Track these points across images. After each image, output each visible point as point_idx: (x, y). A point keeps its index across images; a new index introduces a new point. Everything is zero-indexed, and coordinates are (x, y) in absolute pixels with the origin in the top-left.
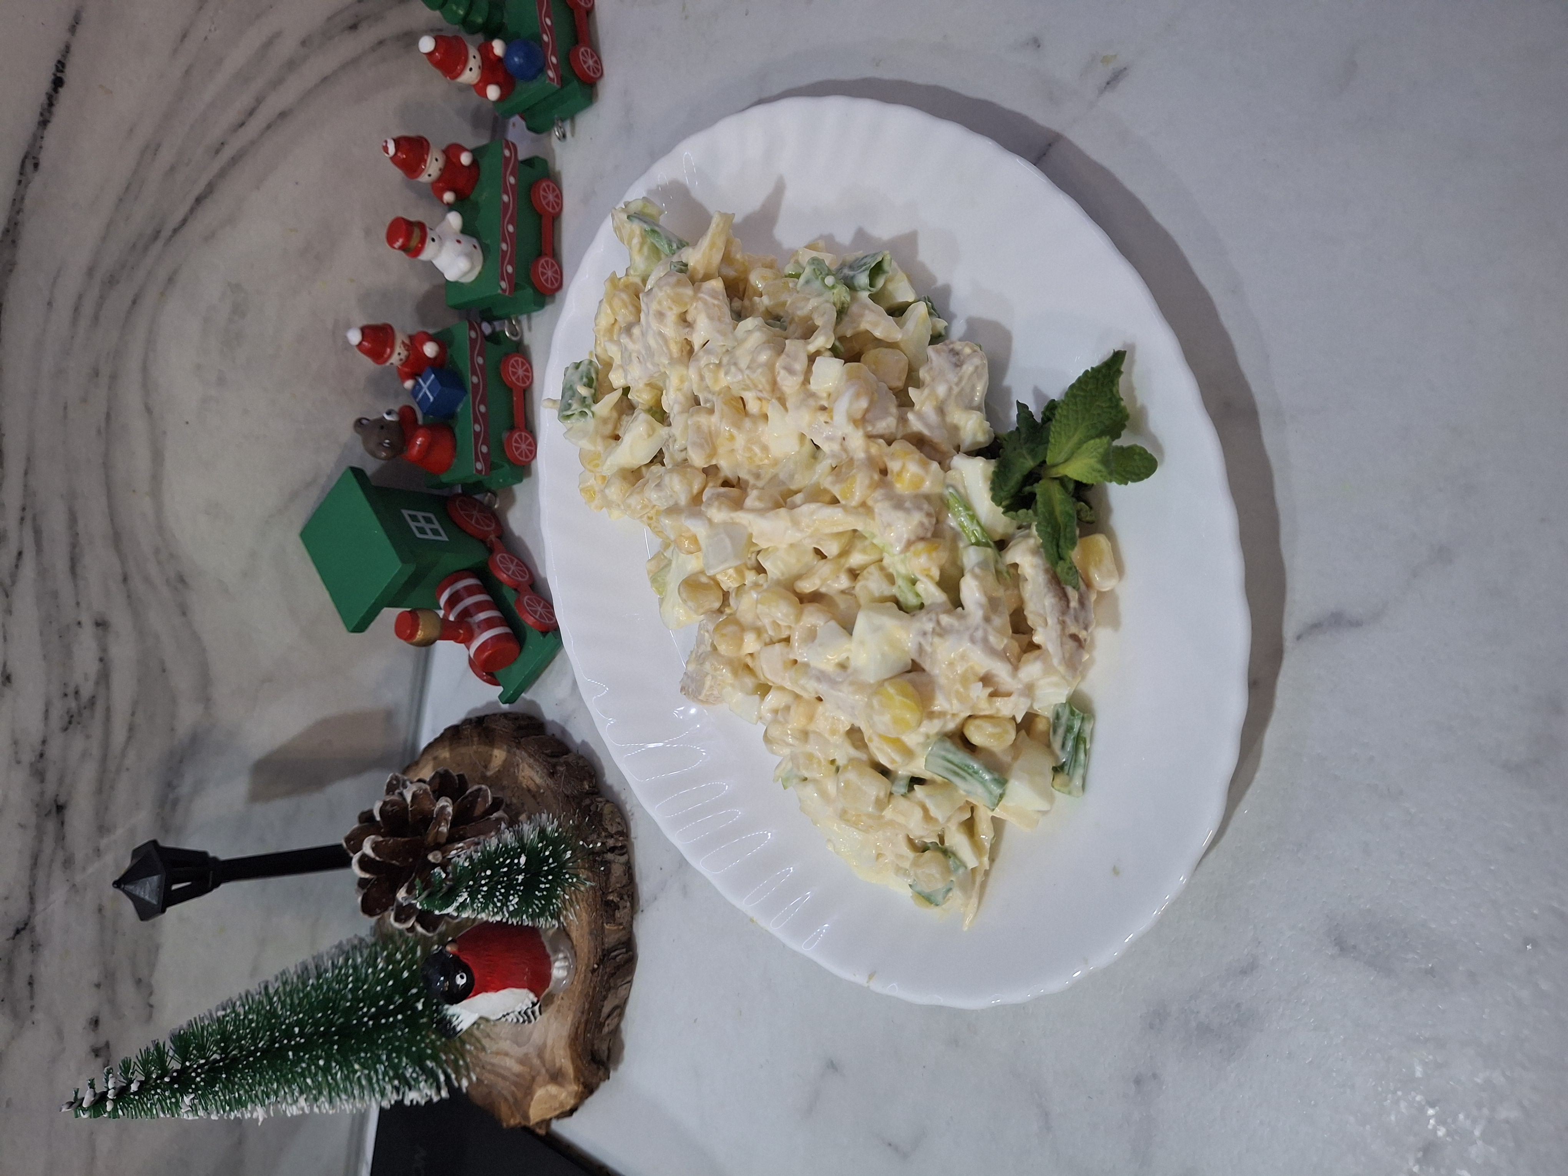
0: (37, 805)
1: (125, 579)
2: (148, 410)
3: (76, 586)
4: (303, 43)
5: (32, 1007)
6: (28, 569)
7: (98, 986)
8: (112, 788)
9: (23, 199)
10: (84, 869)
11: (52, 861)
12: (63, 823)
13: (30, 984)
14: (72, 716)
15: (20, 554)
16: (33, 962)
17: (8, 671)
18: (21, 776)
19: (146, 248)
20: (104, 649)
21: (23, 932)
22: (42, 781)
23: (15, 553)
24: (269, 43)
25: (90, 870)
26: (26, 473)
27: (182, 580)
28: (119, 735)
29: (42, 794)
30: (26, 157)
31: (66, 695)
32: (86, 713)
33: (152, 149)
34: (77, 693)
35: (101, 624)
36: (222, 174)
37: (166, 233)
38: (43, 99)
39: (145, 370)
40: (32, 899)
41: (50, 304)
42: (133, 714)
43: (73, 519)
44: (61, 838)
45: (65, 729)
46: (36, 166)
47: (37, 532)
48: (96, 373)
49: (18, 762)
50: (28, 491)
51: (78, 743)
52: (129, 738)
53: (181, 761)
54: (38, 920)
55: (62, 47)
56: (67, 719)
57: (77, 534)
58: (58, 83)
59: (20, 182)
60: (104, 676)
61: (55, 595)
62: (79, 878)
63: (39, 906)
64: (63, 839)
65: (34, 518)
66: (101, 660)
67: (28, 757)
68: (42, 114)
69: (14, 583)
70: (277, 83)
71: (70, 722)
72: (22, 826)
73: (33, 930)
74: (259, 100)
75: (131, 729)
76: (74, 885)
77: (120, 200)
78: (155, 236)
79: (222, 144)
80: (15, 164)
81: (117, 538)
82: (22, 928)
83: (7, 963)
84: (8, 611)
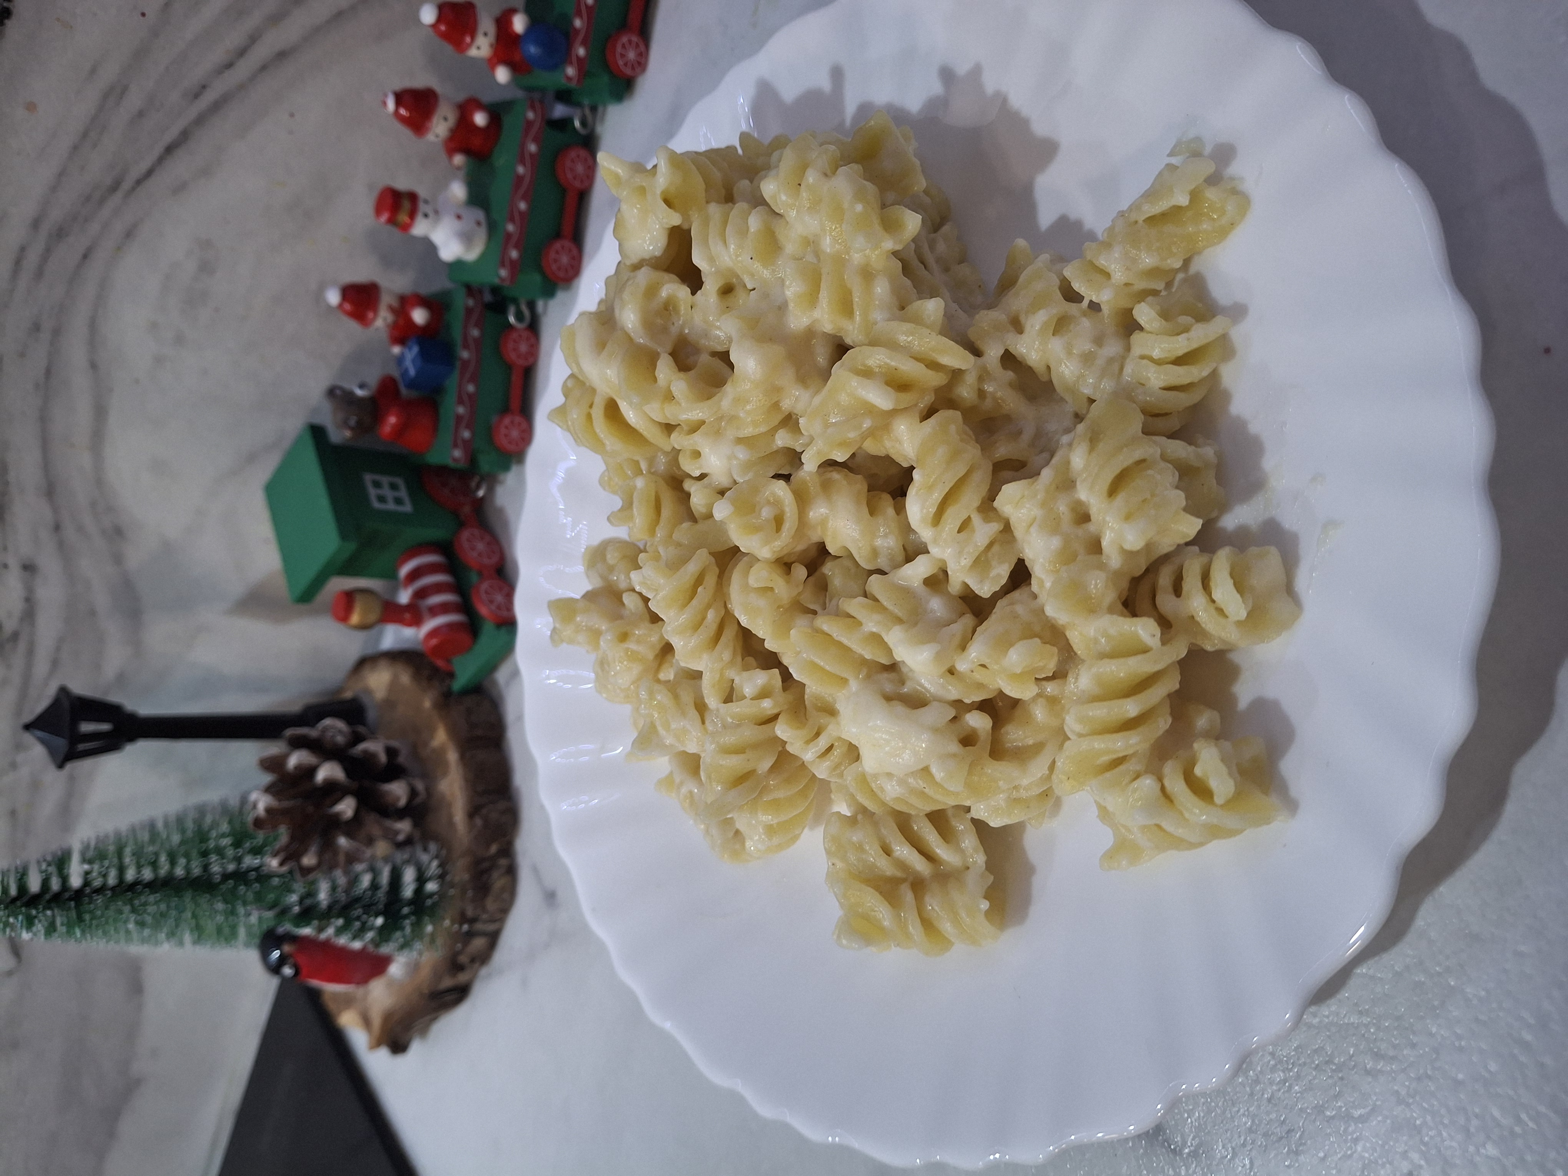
1: (57, 528)
19: (102, 201)
20: (30, 591)
27: (118, 531)
28: (42, 668)
32: (8, 645)
33: (117, 92)
35: (29, 568)
36: (200, 120)
37: (128, 183)
39: (93, 326)
42: (58, 649)
48: (36, 327)
52: (53, 668)
57: (8, 483)
60: (29, 613)
66: (28, 600)
74: (253, 39)
77: (75, 148)
78: (114, 187)
79: (204, 87)
81: (50, 491)
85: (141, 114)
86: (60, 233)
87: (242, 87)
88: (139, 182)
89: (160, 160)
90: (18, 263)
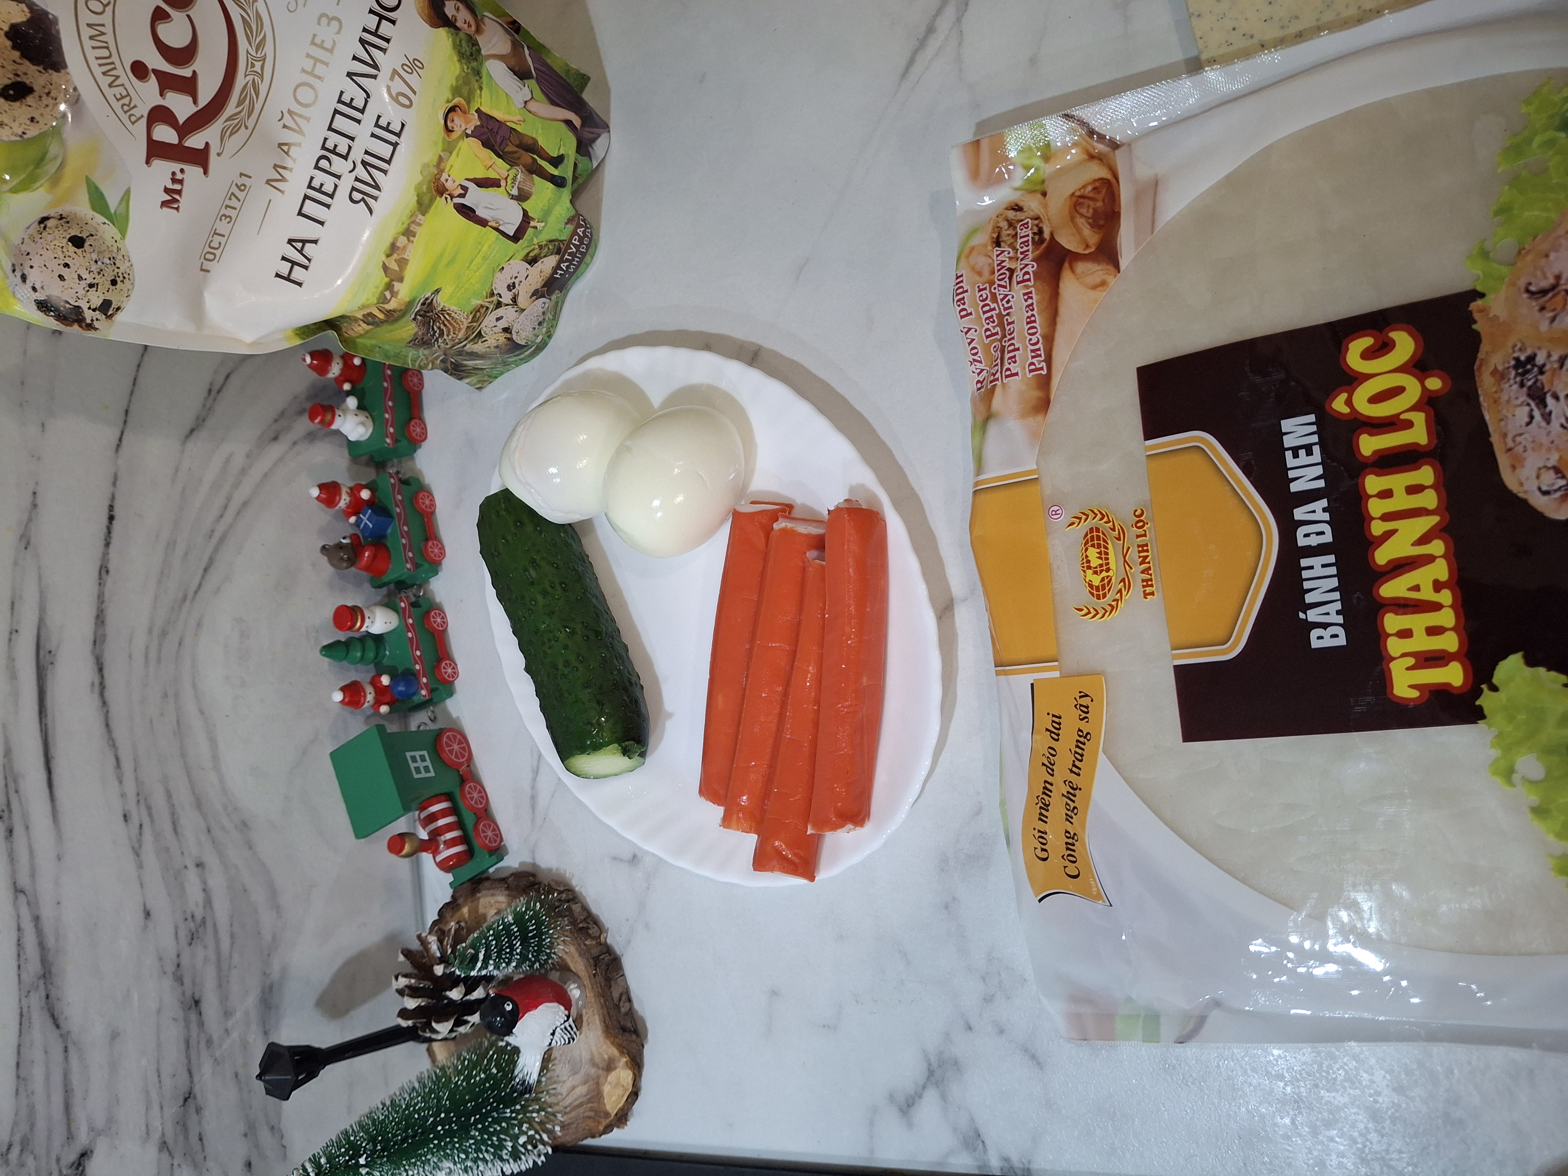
0: (182, 1003)
1: (209, 831)
2: (202, 712)
3: (179, 841)
4: (248, 456)
5: (205, 1157)
6: (148, 837)
7: (245, 1135)
8: (228, 982)
9: (103, 594)
10: (220, 1046)
11: (198, 1042)
12: (200, 1014)
13: (201, 1139)
14: (193, 934)
15: (141, 825)
16: (200, 1123)
17: (148, 908)
18: (168, 983)
19: (180, 607)
20: (205, 882)
21: (189, 1100)
22: (182, 984)
23: (138, 825)
24: (227, 461)
25: (224, 1047)
26: (135, 770)
27: (245, 824)
28: (225, 943)
29: (184, 993)
30: (101, 568)
31: (186, 919)
32: (201, 930)
33: (171, 545)
34: (193, 916)
35: (199, 865)
36: (216, 550)
37: (190, 595)
38: (105, 530)
39: (194, 686)
40: (190, 1074)
41: (130, 656)
42: (231, 926)
43: (169, 795)
44: (201, 1024)
45: (191, 944)
46: (107, 572)
47: (149, 808)
48: (166, 695)
49: (165, 973)
50: (138, 782)
51: (200, 953)
52: (232, 944)
53: (269, 955)
54: (197, 1089)
55: (110, 496)
56: (190, 937)
57: (174, 805)
58: (111, 518)
59: (100, 584)
60: (208, 902)
61: (167, 850)
62: (217, 1054)
63: (196, 1079)
64: (203, 1025)
65: (146, 799)
66: (204, 890)
67: (170, 968)
68: (106, 539)
69: (140, 846)
70: (236, 485)
71: (192, 939)
72: (175, 1020)
73: (195, 1098)
74: (229, 499)
75: (232, 936)
76: (216, 1059)
77: (159, 582)
78: (184, 598)
79: (213, 531)
80: (97, 575)
81: (199, 804)
82: (188, 1097)
83: (182, 1125)
84: (140, 866)
85: (186, 554)
86: (164, 633)
87: (231, 526)
88: (196, 593)
89: (203, 577)
90: (146, 657)
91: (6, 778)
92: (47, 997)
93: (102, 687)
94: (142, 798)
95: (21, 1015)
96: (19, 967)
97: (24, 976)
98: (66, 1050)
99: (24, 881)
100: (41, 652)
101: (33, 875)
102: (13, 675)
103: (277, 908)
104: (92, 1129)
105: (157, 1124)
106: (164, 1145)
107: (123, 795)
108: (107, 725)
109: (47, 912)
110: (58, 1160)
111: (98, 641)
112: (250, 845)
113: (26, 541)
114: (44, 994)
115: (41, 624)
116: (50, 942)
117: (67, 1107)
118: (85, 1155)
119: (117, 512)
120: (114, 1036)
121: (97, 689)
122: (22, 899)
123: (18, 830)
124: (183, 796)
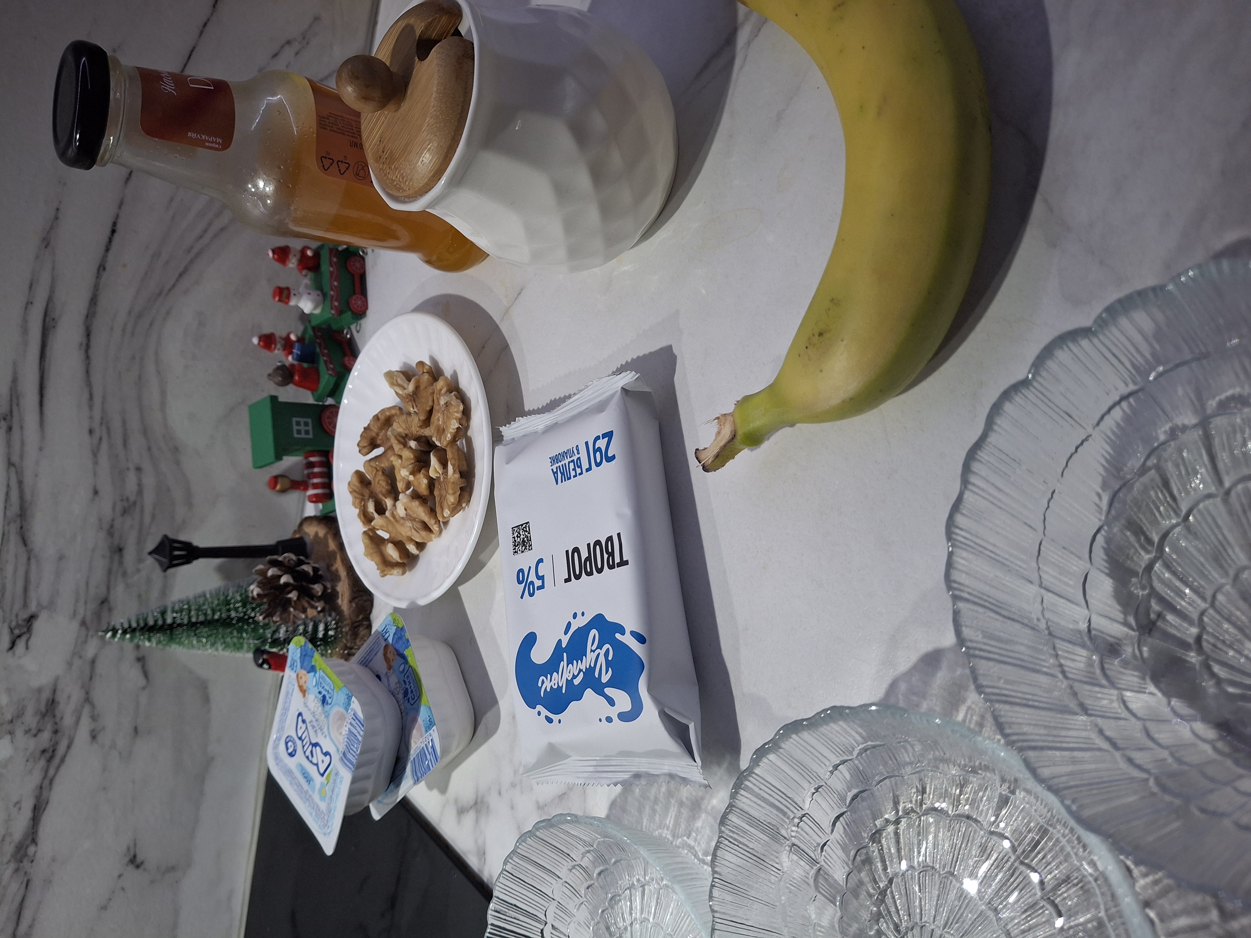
0: (110, 548)
1: (149, 449)
2: (159, 372)
3: (126, 452)
6: (104, 446)
9: (99, 284)
11: (117, 572)
12: (122, 556)
15: (101, 438)
17: (97, 489)
18: (102, 534)
19: (155, 300)
20: (140, 480)
22: (112, 537)
23: (98, 438)
26: (103, 403)
27: (176, 449)
28: (147, 519)
29: (112, 543)
30: (100, 266)
31: (122, 500)
32: (132, 508)
33: (157, 254)
34: (128, 499)
35: (139, 469)
37: (165, 291)
38: (107, 240)
39: (156, 354)
40: (108, 588)
41: (112, 329)
42: (154, 509)
43: (124, 423)
44: (121, 563)
45: (123, 515)
46: (104, 269)
47: (108, 429)
48: (133, 358)
49: (101, 529)
50: (103, 411)
51: (128, 522)
52: (152, 520)
54: (112, 598)
55: (115, 215)
56: (123, 511)
57: (126, 430)
58: (113, 232)
59: (97, 277)
60: (140, 492)
61: (117, 456)
62: (129, 581)
63: (112, 592)
65: (107, 423)
66: (139, 485)
67: (106, 526)
68: (106, 246)
69: (98, 451)
70: (218, 215)
71: (125, 512)
72: (103, 556)
73: (109, 602)
74: (210, 224)
75: (153, 517)
76: (127, 584)
77: (143, 280)
78: (160, 294)
79: (192, 247)
80: (95, 270)
81: (145, 431)
82: (104, 601)
83: (98, 615)
84: (96, 463)
85: (168, 262)
86: (139, 316)
87: (207, 244)
88: (170, 290)
89: (177, 280)
90: (124, 330)
91: (11, 395)
92: (21, 528)
93: (88, 347)
94: (105, 421)
95: (3, 534)
96: (6, 508)
97: (8, 513)
98: (29, 559)
99: (15, 459)
100: (48, 319)
101: (22, 457)
102: (25, 330)
103: (190, 504)
104: (39, 604)
105: (81, 611)
106: (83, 623)
107: (91, 418)
108: (87, 372)
109: (28, 480)
110: (17, 616)
111: (90, 316)
112: (178, 463)
113: (46, 242)
114: (19, 526)
115: (50, 299)
116: (28, 497)
117: (26, 590)
118: (32, 618)
119: (119, 227)
120: (61, 558)
121: (84, 347)
122: (13, 469)
123: (16, 428)
124: (134, 424)
